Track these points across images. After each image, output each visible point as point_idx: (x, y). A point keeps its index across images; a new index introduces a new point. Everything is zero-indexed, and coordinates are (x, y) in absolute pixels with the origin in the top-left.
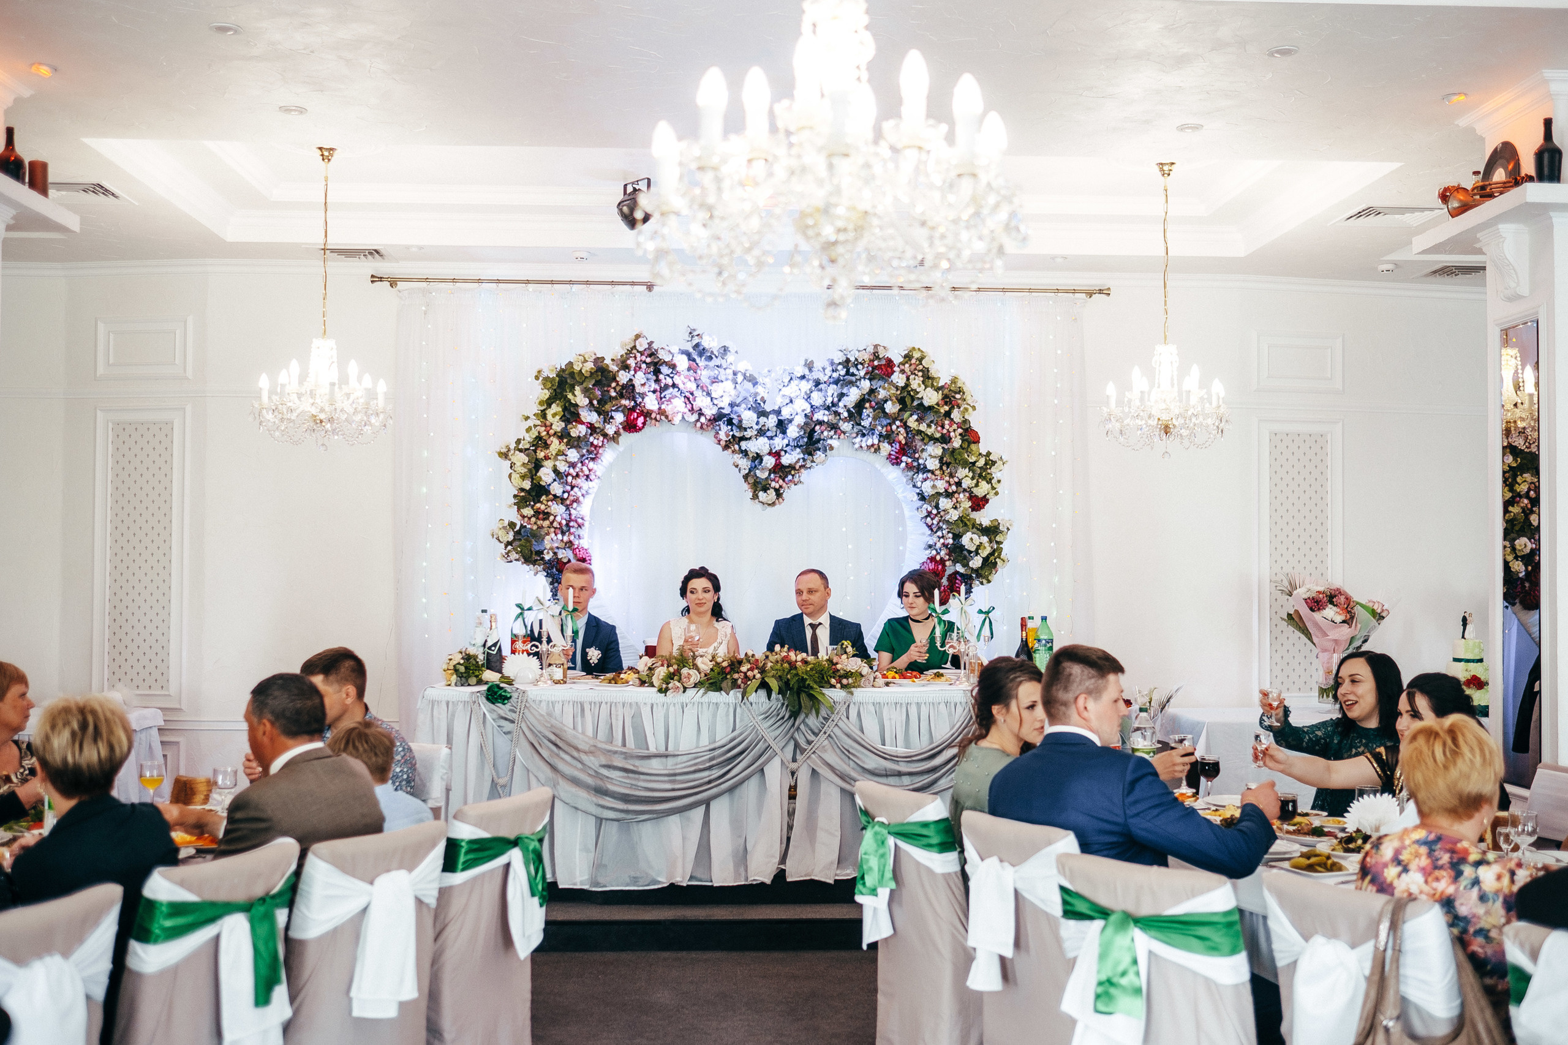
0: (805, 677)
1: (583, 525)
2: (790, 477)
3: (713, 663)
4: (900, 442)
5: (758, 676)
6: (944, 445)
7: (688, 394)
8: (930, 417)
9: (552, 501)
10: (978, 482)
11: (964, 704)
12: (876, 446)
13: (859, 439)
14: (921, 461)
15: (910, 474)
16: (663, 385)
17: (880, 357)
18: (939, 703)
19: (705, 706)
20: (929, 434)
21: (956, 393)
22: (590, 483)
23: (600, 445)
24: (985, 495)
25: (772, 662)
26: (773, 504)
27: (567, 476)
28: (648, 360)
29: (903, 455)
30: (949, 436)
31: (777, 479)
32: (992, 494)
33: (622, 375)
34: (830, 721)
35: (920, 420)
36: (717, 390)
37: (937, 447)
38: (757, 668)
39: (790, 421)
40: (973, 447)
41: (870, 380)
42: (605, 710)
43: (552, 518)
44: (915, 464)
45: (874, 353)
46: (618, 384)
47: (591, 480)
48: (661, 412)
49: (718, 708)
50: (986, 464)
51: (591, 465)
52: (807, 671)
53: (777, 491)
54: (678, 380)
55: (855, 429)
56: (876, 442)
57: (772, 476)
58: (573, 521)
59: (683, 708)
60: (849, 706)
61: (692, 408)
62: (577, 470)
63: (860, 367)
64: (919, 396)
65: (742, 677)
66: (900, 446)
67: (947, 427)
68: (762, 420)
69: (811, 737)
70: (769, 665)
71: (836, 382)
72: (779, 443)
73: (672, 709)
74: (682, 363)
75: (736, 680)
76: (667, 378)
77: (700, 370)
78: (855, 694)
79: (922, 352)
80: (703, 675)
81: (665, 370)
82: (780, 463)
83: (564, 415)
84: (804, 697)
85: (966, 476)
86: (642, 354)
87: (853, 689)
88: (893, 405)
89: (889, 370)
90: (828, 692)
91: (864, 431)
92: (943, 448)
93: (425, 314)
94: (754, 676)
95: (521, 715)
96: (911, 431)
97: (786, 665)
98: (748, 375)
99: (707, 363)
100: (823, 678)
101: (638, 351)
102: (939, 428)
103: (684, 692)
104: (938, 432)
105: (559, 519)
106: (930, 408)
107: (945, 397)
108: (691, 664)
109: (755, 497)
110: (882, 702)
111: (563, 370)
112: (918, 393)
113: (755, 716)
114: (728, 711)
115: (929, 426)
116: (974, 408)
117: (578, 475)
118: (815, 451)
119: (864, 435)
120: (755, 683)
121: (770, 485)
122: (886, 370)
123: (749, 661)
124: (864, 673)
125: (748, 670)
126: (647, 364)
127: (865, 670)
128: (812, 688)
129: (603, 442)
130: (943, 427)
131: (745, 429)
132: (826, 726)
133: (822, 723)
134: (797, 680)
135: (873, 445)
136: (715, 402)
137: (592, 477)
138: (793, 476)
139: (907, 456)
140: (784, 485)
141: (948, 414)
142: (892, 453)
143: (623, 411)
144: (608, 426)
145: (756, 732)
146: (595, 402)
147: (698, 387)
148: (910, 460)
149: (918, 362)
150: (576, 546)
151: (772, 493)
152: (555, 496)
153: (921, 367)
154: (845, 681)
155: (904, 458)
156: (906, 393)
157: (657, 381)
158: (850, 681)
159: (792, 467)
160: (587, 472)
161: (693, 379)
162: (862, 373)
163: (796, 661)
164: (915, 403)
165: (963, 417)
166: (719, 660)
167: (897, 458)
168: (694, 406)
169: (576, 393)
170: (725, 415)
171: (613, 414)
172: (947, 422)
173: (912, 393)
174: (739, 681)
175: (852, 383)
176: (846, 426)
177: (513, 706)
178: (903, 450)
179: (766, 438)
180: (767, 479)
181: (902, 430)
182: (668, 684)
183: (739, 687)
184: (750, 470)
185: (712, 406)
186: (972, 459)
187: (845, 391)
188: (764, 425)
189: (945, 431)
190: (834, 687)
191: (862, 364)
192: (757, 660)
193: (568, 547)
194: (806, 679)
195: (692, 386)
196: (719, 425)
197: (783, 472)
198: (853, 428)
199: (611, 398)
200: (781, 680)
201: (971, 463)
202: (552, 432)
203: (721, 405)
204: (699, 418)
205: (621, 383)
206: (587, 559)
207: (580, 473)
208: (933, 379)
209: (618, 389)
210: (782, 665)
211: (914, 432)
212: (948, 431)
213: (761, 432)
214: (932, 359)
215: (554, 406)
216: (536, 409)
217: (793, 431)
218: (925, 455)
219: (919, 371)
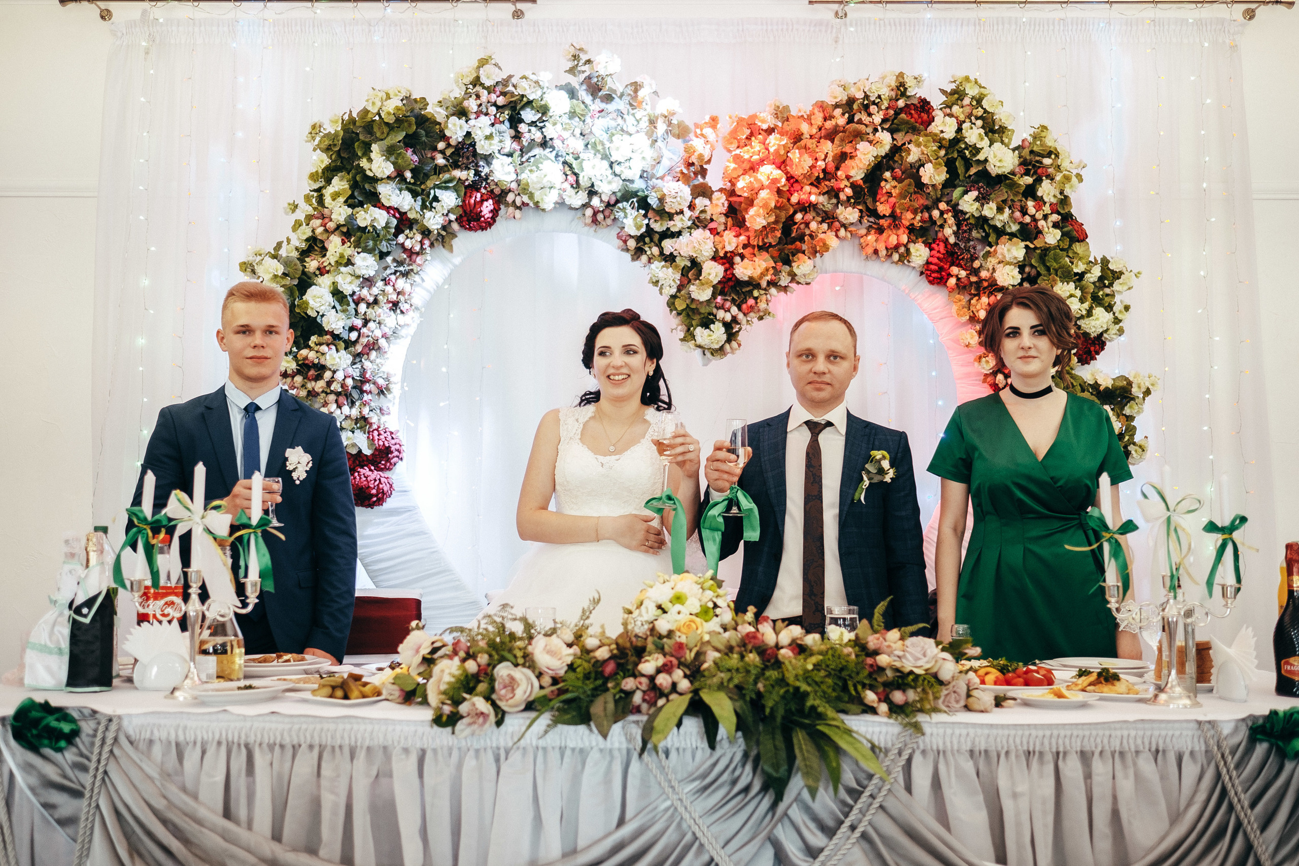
0: (804, 687)
1: (388, 389)
2: (751, 302)
3: (576, 649)
4: (946, 240)
5: (684, 685)
6: (1028, 243)
7: (570, 159)
8: (1003, 193)
9: (328, 345)
10: (1091, 308)
11: (1201, 758)
12: (902, 250)
13: (871, 238)
14: (984, 274)
15: (964, 298)
16: (525, 143)
17: (908, 94)
18: (1137, 752)
19: (554, 756)
20: (999, 225)
21: (1043, 156)
22: (400, 317)
23: (417, 248)
24: (1101, 334)
25: (717, 650)
26: (720, 351)
27: (357, 303)
28: (501, 101)
29: (952, 264)
30: (1037, 227)
31: (728, 304)
32: (1114, 331)
33: (454, 125)
34: (864, 798)
35: (982, 199)
36: (620, 149)
37: (1016, 244)
38: (681, 664)
39: (750, 202)
40: (1078, 248)
41: (892, 131)
42: (304, 766)
43: (328, 375)
44: (974, 279)
45: (898, 88)
46: (449, 145)
47: (402, 312)
48: (524, 188)
49: (584, 764)
50: (1101, 279)
51: (401, 283)
52: (806, 671)
53: (728, 326)
54: (550, 131)
55: (865, 221)
56: (904, 239)
57: (719, 299)
58: (368, 381)
59: (497, 760)
60: (909, 761)
61: (577, 182)
62: (375, 291)
63: (873, 109)
64: (981, 157)
65: (644, 687)
66: (946, 247)
67: (1032, 210)
68: (701, 202)
69: (817, 839)
70: (712, 656)
71: (831, 136)
72: (731, 241)
73: (470, 763)
74: (559, 103)
75: (629, 694)
76: (533, 129)
77: (592, 117)
78: (927, 729)
79: (981, 87)
80: (547, 681)
81: (528, 115)
82: (733, 275)
83: (352, 196)
84: (800, 738)
85: (1071, 296)
86: (490, 90)
87: (921, 718)
88: (936, 169)
89: (925, 116)
90: (859, 724)
91: (884, 223)
92: (1027, 247)
93: (147, 53)
94: (674, 685)
95: (99, 777)
96: (965, 220)
97: (753, 658)
98: (675, 122)
99: (603, 106)
100: (845, 688)
101: (484, 88)
102: (1018, 214)
103: (499, 723)
104: (1015, 221)
105: (340, 376)
106: (1001, 179)
107: (1024, 163)
108: (519, 654)
109: (689, 336)
110: (992, 748)
111: (352, 121)
112: (978, 150)
113: (675, 783)
114: (609, 771)
115: (1000, 210)
116: (1079, 177)
117: (376, 302)
118: (794, 255)
119: (880, 230)
120: (679, 703)
121: (715, 316)
122: (920, 117)
123: (661, 649)
124: (945, 675)
125: (659, 671)
126: (498, 108)
127: (948, 667)
128: (821, 717)
129: (422, 243)
130: (1024, 212)
131: (670, 217)
132: (855, 811)
133: (844, 803)
134: (783, 697)
135: (896, 248)
136: (617, 169)
137: (404, 306)
138: (756, 298)
139: (959, 266)
140: (740, 316)
141: (1030, 192)
142: (931, 260)
143: (456, 189)
144: (428, 214)
145: (679, 825)
146: (408, 175)
147: (586, 145)
148: (963, 274)
149: (974, 103)
150: (375, 427)
151: (718, 330)
152: (336, 337)
153: (980, 112)
154: (898, 697)
155: (955, 270)
156: (955, 155)
157: (517, 137)
158: (912, 695)
159: (752, 284)
160: (394, 297)
161: (577, 132)
162: (878, 119)
163: (778, 647)
164: (973, 171)
165: (1061, 193)
166: (591, 642)
167: (941, 269)
168: (581, 178)
169: (373, 155)
170: (634, 194)
171: (439, 193)
172: (1030, 204)
173: (967, 152)
174: (637, 698)
175: (859, 136)
176: (850, 214)
177: (82, 755)
178: (952, 256)
179: (708, 232)
180: (708, 302)
181: (949, 216)
182: (457, 702)
183: (638, 710)
184: (679, 289)
185: (611, 177)
186: (1079, 268)
187: (848, 149)
188: (703, 212)
189: (1027, 219)
190: (873, 711)
191: (874, 103)
192: (680, 646)
193: (360, 428)
194: (806, 695)
195: (577, 144)
196: (624, 209)
197: (738, 293)
198: (861, 217)
199: (438, 170)
200: (742, 697)
201: (1076, 274)
202: (331, 225)
203: (627, 174)
204: (590, 199)
205: (453, 142)
206: (393, 448)
207: (380, 298)
208: (1002, 130)
209: (449, 152)
210: (742, 657)
211: (972, 221)
212: (1033, 217)
213: (699, 223)
214: (998, 98)
215: (335, 180)
216: (307, 186)
217: (756, 218)
218: (992, 262)
219: (977, 118)
